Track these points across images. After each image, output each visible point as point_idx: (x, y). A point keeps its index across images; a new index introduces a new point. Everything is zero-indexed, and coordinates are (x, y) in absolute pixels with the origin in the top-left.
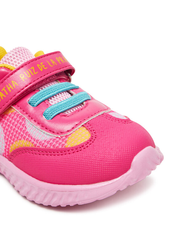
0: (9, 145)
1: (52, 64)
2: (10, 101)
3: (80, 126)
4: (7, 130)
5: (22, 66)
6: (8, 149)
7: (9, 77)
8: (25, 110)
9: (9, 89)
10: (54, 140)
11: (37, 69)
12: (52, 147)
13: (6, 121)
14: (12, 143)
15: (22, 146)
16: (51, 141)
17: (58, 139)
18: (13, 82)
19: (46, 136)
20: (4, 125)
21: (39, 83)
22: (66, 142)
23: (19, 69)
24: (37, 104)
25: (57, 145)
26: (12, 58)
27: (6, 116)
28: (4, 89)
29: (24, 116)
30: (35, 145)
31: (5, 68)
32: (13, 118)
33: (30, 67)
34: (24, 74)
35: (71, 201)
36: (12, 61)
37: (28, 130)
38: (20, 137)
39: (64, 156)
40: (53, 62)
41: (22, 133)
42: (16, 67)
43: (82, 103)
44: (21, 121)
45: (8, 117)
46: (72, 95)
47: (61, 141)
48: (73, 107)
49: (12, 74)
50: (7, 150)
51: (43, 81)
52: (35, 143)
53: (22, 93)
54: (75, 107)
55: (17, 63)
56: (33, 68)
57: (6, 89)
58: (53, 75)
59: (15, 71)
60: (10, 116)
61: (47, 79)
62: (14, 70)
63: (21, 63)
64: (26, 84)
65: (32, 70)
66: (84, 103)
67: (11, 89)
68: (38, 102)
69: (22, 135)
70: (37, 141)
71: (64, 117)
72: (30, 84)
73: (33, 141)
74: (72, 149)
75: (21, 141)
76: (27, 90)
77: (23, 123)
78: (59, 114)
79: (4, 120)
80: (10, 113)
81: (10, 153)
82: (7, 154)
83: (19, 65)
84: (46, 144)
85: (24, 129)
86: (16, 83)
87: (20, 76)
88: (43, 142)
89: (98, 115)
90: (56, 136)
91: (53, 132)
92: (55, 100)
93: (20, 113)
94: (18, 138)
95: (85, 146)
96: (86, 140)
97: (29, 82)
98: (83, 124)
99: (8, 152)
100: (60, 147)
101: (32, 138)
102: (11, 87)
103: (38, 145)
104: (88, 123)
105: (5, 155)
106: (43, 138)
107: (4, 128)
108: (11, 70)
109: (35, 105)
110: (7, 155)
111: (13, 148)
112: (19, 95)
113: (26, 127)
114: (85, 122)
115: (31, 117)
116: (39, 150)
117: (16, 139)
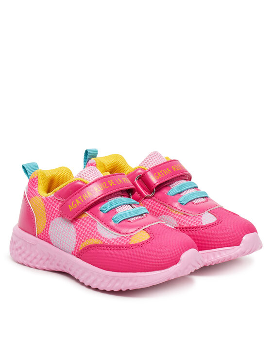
0: (80, 244)
1: (119, 182)
2: (85, 208)
3: (142, 230)
4: (79, 231)
5: (96, 181)
6: (79, 247)
7: (85, 188)
8: (96, 215)
9: (84, 197)
10: (120, 239)
11: (108, 184)
12: (118, 244)
13: (79, 224)
14: (83, 242)
15: (91, 243)
16: (118, 240)
17: (123, 238)
18: (88, 192)
19: (113, 235)
20: (77, 227)
21: (109, 195)
22: (130, 240)
23: (93, 183)
24: (107, 211)
25: (123, 242)
26: (86, 175)
27: (79, 219)
28: (80, 197)
29: (96, 220)
30: (104, 243)
31: (81, 181)
32: (85, 221)
33: (102, 182)
34: (98, 187)
35: (131, 285)
36: (86, 176)
37: (99, 230)
38: (91, 237)
39: (128, 250)
40: (120, 181)
41: (93, 233)
42: (90, 182)
43: (142, 215)
44: (92, 223)
45: (81, 221)
46: (133, 208)
47: (125, 240)
48: (135, 217)
49: (87, 186)
50: (77, 248)
51: (111, 194)
52: (104, 240)
53: (95, 202)
54: (137, 216)
55: (90, 179)
56: (105, 183)
57: (82, 197)
58: (119, 191)
59: (90, 184)
60: (83, 220)
61: (115, 193)
62: (88, 183)
63: (94, 179)
64: (99, 195)
65: (104, 184)
66: (144, 215)
67: (86, 197)
68: (108, 210)
69: (93, 235)
70: (106, 239)
71: (128, 223)
72: (102, 195)
73: (102, 239)
74: (135, 245)
75: (91, 240)
76: (99, 200)
77: (95, 225)
78: (124, 220)
79: (77, 223)
80: (83, 217)
81: (80, 250)
82: (76, 251)
83: (92, 181)
84: (113, 241)
85: (95, 229)
86: (90, 193)
87: (94, 188)
88: (111, 240)
89: (155, 223)
90: (122, 235)
91: (120, 233)
92: (121, 210)
93: (92, 217)
94: (88, 237)
95: (141, 245)
96: (147, 239)
97: (101, 194)
98: (144, 228)
99: (78, 250)
100: (125, 244)
101: (101, 237)
102: (86, 196)
103: (106, 242)
104: (148, 228)
105: (74, 253)
106: (111, 237)
107: (77, 229)
108: (86, 184)
109: (105, 212)
110: (77, 253)
111: (83, 245)
112: (92, 203)
113: (96, 228)
114: (146, 227)
115: (102, 221)
116: (107, 246)
117: (87, 238)
